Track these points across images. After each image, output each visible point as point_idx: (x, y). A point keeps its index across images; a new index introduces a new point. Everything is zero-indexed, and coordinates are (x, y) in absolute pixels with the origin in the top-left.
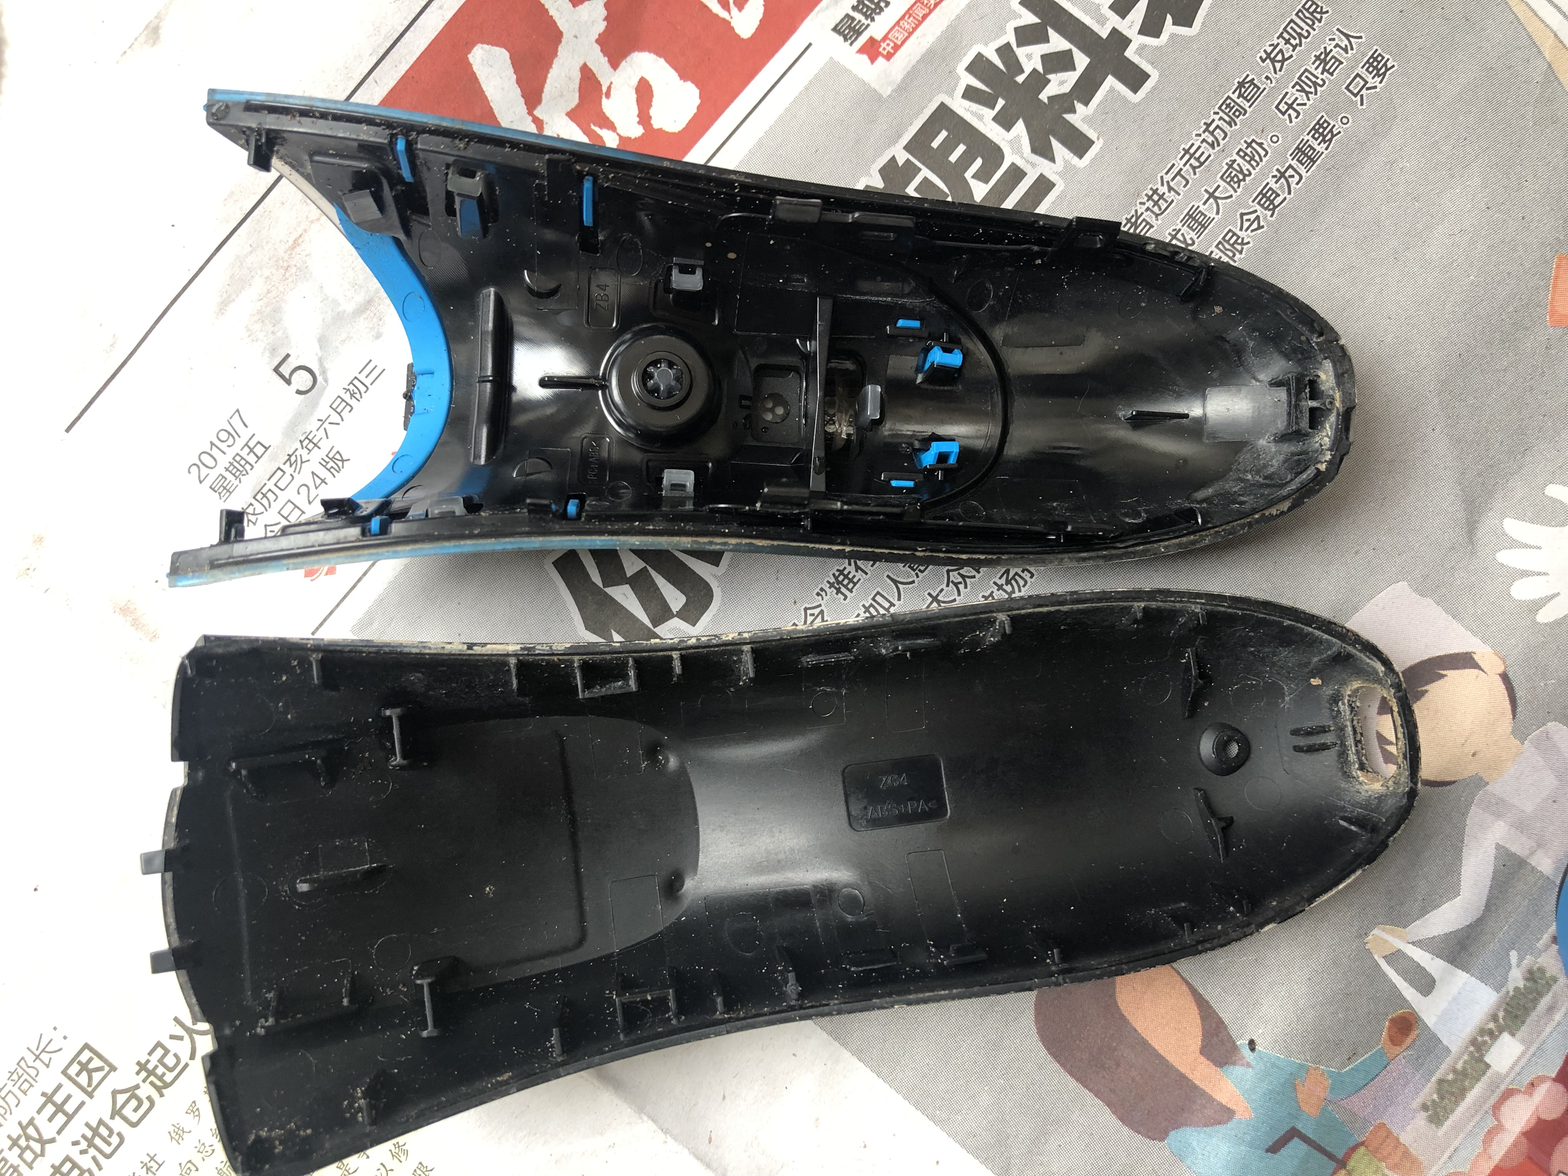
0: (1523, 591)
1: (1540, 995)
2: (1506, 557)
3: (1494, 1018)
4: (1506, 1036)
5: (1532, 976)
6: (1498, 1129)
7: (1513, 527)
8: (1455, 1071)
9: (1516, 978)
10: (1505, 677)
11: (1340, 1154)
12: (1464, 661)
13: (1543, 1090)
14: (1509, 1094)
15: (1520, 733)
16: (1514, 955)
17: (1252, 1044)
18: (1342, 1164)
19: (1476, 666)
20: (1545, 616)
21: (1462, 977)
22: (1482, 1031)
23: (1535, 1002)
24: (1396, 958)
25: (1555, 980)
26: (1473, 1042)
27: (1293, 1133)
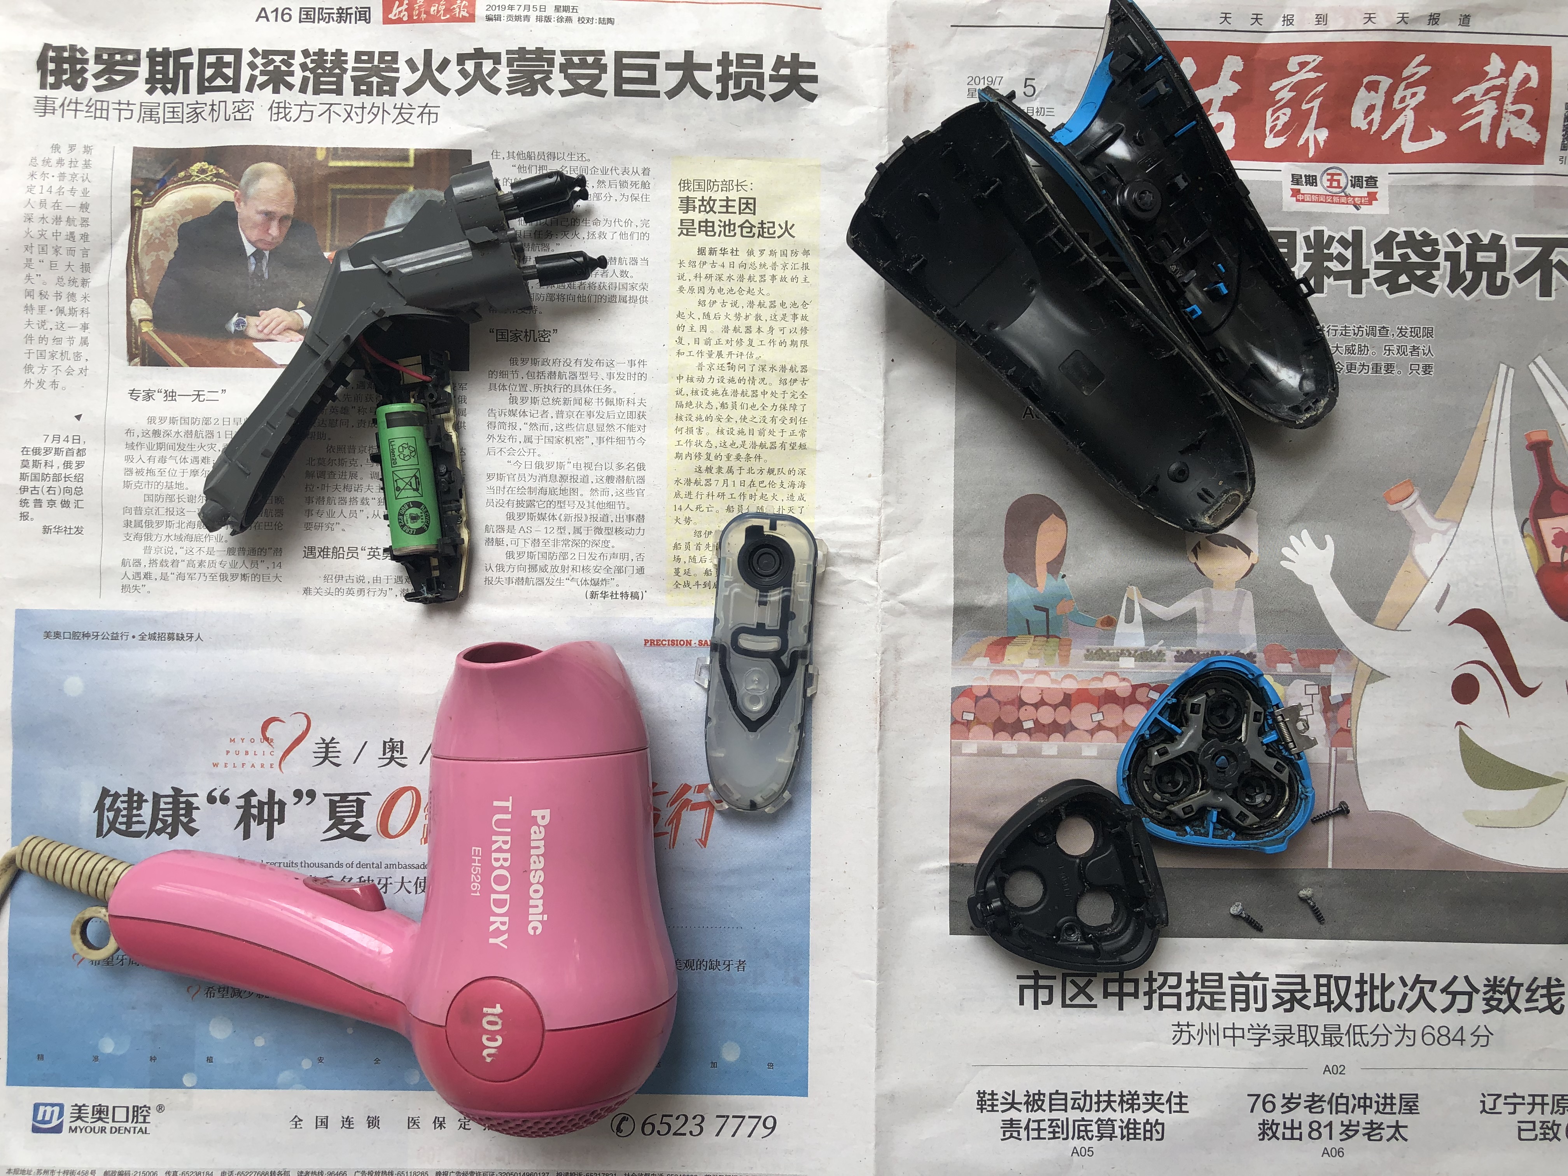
0: (1286, 551)
1: (1156, 660)
2: (1293, 539)
3: (1136, 651)
4: (1133, 659)
5: (1160, 653)
6: (1101, 680)
7: (1305, 533)
8: (1108, 651)
9: (1155, 648)
10: (1253, 565)
11: (1051, 633)
12: (1248, 551)
13: (1127, 684)
14: (1115, 674)
15: (1238, 584)
16: (1162, 642)
17: (1064, 576)
18: (1048, 637)
19: (1249, 555)
20: (1283, 563)
21: (1141, 630)
22: (1128, 650)
23: (1152, 660)
24: (1131, 602)
25: (1165, 661)
26: (1122, 650)
27: (1046, 610)
